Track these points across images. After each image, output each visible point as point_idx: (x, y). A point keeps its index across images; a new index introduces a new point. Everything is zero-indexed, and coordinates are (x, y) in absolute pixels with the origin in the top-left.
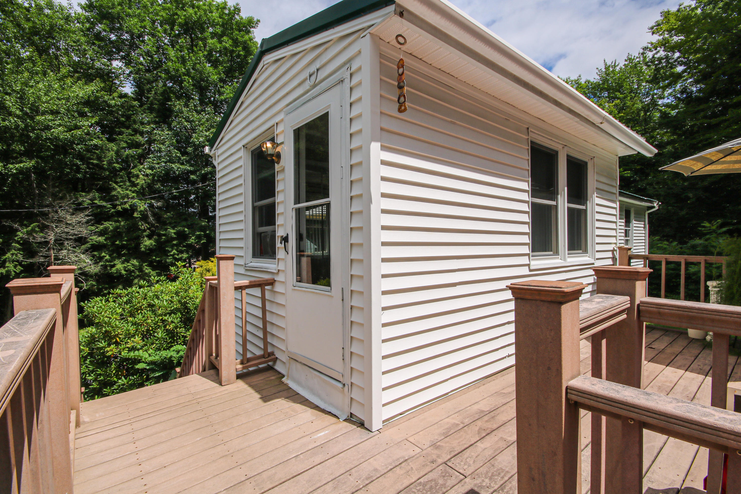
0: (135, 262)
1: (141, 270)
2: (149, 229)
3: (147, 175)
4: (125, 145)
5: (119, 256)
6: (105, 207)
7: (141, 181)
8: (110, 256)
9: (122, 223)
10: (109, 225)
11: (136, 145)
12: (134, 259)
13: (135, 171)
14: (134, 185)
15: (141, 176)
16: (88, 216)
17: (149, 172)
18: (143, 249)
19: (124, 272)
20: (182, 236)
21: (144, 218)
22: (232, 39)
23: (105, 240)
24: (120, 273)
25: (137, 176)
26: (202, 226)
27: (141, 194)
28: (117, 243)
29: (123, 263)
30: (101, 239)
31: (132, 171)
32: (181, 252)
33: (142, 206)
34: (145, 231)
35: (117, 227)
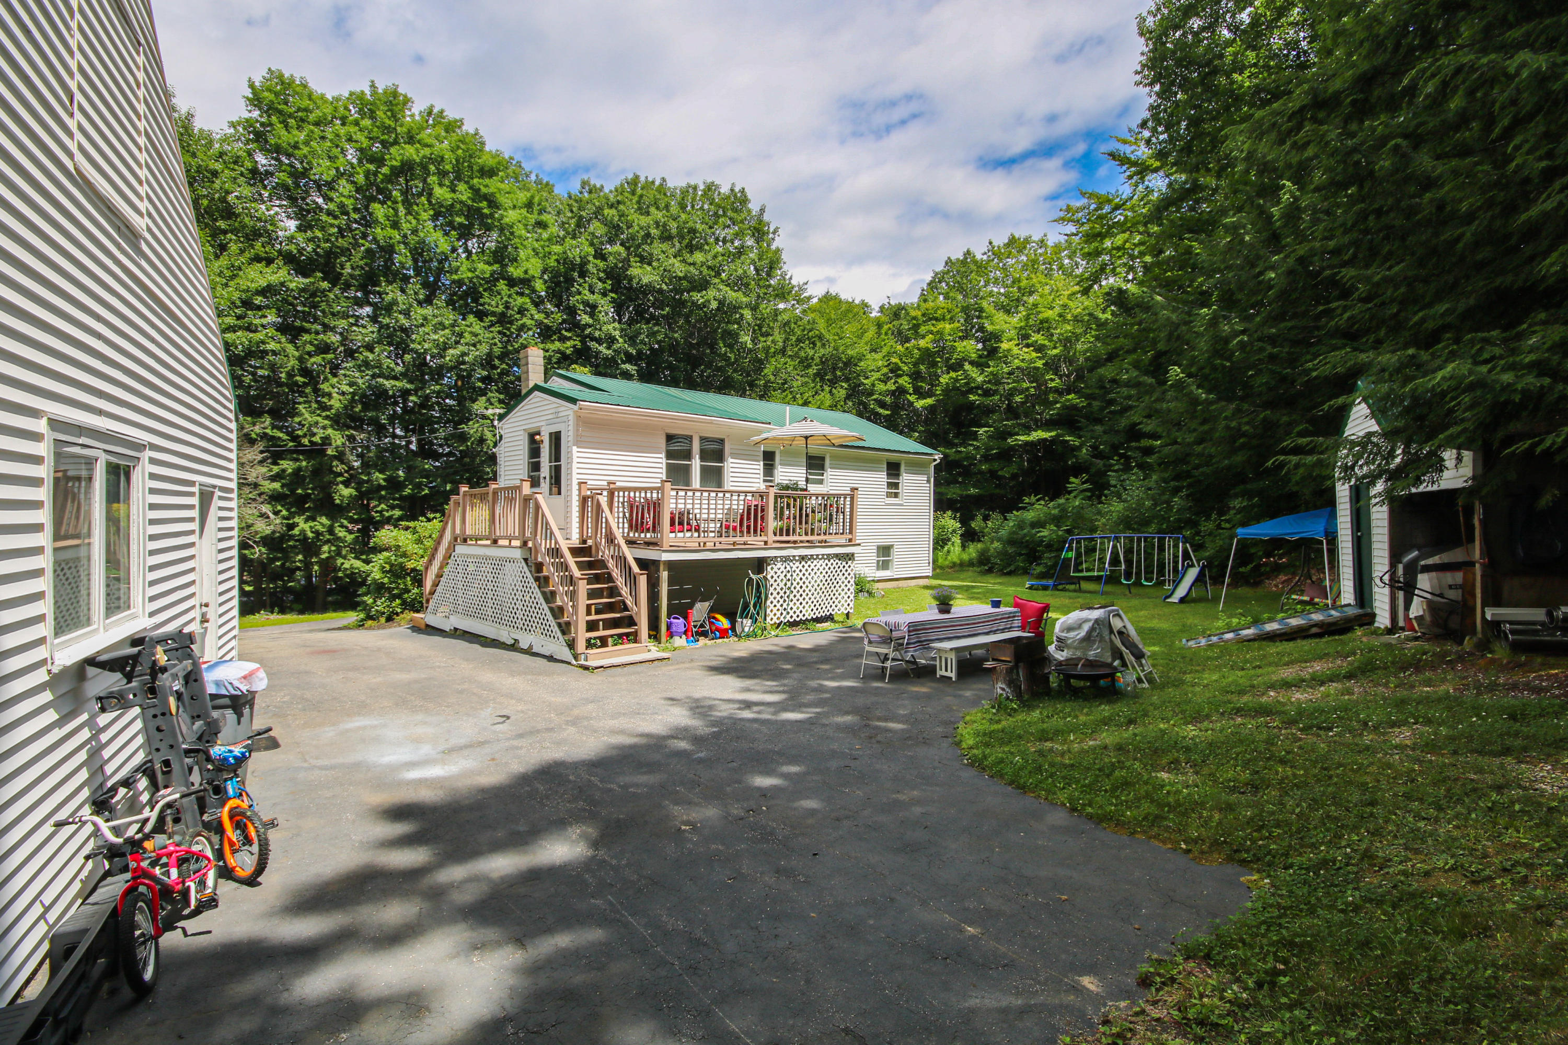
0: (324, 520)
1: (331, 531)
2: (346, 472)
3: (343, 394)
4: (312, 348)
5: (301, 511)
6: (279, 438)
7: (336, 403)
8: (288, 510)
9: (304, 463)
10: (288, 465)
11: (324, 348)
12: (321, 516)
13: (325, 387)
14: (324, 407)
15: (335, 395)
16: (262, 452)
17: (346, 388)
18: (338, 502)
19: (310, 535)
20: (394, 485)
21: (340, 457)
22: (471, 188)
23: (283, 486)
24: (305, 535)
25: (329, 395)
26: (425, 470)
27: (337, 422)
28: (300, 491)
29: (306, 521)
30: (277, 485)
31: (322, 386)
32: (392, 507)
33: (338, 439)
34: (341, 474)
35: (299, 469)
